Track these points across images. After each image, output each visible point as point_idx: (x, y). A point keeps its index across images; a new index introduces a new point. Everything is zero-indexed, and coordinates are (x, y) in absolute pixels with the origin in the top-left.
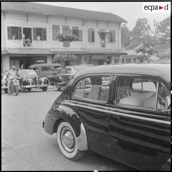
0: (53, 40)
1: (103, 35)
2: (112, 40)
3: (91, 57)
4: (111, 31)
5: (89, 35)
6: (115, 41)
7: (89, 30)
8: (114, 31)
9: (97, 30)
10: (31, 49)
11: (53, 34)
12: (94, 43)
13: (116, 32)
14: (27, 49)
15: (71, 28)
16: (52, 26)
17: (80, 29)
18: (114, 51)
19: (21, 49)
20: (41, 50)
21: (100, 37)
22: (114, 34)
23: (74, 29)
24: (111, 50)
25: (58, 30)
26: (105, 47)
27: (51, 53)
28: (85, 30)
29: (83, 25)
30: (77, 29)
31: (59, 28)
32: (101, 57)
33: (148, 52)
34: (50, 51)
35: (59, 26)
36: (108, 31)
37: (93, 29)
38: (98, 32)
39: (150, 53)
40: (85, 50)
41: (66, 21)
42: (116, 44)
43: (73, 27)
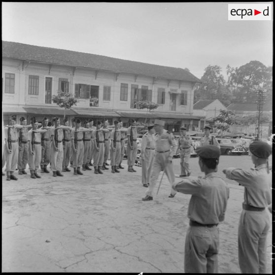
0: (121, 100)
1: (173, 96)
2: (183, 103)
4: (182, 91)
5: (158, 96)
6: (186, 104)
7: (159, 89)
8: (186, 92)
9: (168, 90)
10: (97, 110)
11: (121, 94)
12: (163, 105)
13: (189, 93)
14: (94, 109)
15: (140, 87)
16: (120, 85)
17: (149, 89)
18: (184, 114)
19: (87, 109)
20: (108, 111)
21: (171, 99)
22: (186, 95)
23: (144, 88)
24: (182, 113)
25: (126, 89)
26: (175, 110)
27: (120, 116)
28: (154, 89)
29: (153, 84)
30: (146, 88)
31: (127, 87)
32: (170, 122)
33: (226, 122)
34: (117, 113)
35: (127, 84)
36: (179, 91)
37: (164, 89)
38: (169, 92)
39: (228, 123)
40: (154, 113)
41: (136, 79)
42: (188, 107)
43: (142, 86)
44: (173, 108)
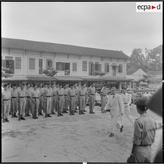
0: (83, 71)
1: (114, 67)
2: (120, 71)
3: (106, 83)
4: (120, 64)
5: (105, 68)
6: (122, 72)
7: (106, 64)
8: (122, 64)
9: (111, 64)
10: (69, 77)
11: (83, 67)
12: (108, 73)
13: (123, 65)
14: (67, 77)
15: (94, 63)
16: (82, 62)
17: (100, 63)
18: (121, 78)
19: (63, 77)
20: (75, 78)
21: (113, 69)
22: (122, 67)
23: (96, 63)
24: (119, 78)
25: (86, 64)
26: (115, 76)
27: (82, 80)
28: (103, 64)
29: (102, 60)
30: (98, 63)
31: (87, 63)
32: (113, 83)
33: (147, 82)
34: (81, 78)
35: (87, 61)
36: (118, 64)
37: (108, 64)
38: (112, 65)
39: (148, 83)
40: (103, 78)
41: (91, 58)
42: (123, 73)
44: (114, 74)
